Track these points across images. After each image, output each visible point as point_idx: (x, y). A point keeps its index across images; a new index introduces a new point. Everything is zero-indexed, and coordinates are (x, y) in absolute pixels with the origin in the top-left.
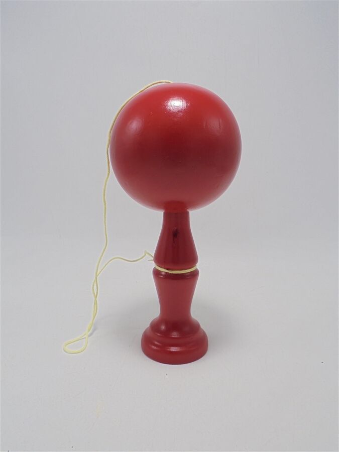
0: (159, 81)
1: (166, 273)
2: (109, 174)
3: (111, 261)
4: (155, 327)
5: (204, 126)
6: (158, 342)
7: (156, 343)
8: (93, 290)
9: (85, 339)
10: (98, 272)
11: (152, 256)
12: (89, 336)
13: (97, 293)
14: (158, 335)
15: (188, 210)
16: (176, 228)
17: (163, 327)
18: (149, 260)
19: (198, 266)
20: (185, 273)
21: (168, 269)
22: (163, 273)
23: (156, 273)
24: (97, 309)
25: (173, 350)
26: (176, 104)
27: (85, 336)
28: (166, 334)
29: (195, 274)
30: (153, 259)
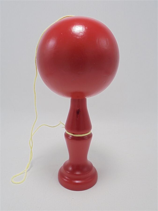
0: (67, 16)
1: (73, 136)
2: (37, 75)
3: (40, 126)
4: (66, 167)
5: (97, 42)
6: (68, 177)
7: (67, 178)
8: (30, 144)
9: (25, 173)
10: (32, 134)
11: (64, 125)
12: (28, 171)
13: (32, 146)
14: (68, 173)
15: (86, 98)
16: (78, 109)
17: (70, 169)
18: (62, 127)
19: (92, 131)
20: (84, 136)
21: (73, 134)
22: (71, 136)
23: (67, 136)
24: (32, 155)
25: (77, 182)
26: (78, 29)
27: (25, 172)
28: (73, 172)
29: (90, 136)
30: (64, 126)
